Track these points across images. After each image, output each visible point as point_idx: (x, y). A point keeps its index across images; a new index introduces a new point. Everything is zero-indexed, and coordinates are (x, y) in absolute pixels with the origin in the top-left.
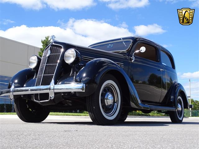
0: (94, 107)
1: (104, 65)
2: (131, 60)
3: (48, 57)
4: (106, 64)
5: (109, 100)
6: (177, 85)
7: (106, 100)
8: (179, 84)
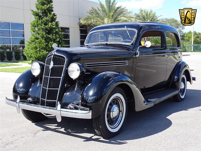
0: (101, 127)
1: (110, 80)
2: (136, 54)
3: (52, 69)
4: (111, 79)
5: (115, 112)
6: (181, 65)
7: (111, 113)
8: (183, 62)
